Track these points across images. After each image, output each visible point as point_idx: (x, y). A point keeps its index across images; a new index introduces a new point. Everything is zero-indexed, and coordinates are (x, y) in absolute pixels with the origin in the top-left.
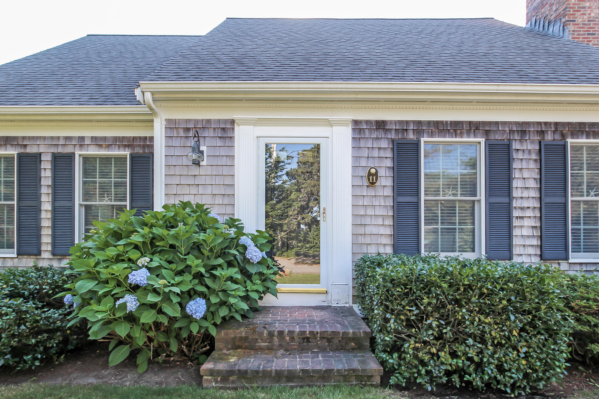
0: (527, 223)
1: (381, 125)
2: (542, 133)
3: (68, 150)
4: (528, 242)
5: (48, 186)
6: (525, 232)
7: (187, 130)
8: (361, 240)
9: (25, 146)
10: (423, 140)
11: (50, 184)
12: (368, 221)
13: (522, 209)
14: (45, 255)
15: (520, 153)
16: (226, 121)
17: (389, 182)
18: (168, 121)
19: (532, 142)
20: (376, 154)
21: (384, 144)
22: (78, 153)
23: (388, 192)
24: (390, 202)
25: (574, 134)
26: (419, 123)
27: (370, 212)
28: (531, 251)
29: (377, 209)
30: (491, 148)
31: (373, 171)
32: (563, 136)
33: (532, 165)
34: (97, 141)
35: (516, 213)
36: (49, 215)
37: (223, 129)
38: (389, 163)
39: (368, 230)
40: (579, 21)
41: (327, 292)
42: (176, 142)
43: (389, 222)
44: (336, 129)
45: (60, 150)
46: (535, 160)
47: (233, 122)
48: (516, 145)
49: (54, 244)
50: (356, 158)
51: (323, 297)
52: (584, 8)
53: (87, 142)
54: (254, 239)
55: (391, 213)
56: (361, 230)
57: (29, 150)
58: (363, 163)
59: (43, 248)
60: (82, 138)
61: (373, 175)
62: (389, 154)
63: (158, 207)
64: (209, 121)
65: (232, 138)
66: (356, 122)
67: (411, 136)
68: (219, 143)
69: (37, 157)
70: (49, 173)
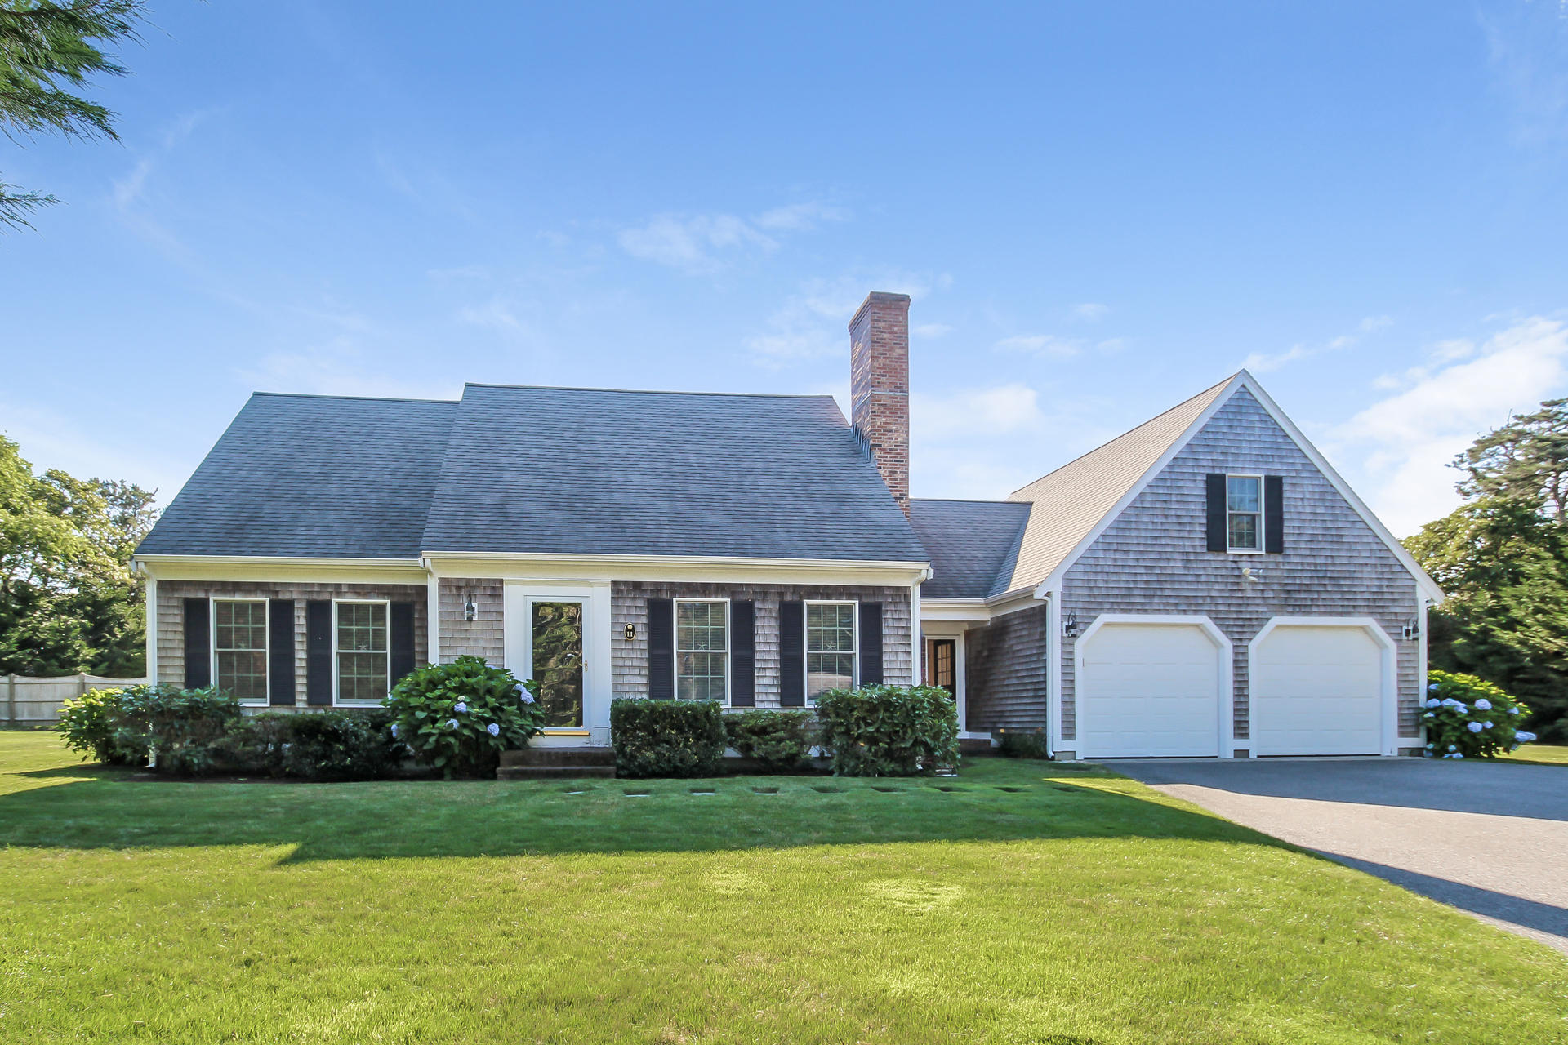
0: (769, 673)
1: (637, 586)
2: (781, 594)
3: (324, 597)
4: (770, 690)
5: (303, 634)
6: (767, 681)
7: (459, 588)
8: (620, 688)
9: (277, 593)
10: (675, 600)
11: (305, 631)
12: (626, 671)
13: (764, 660)
14: (300, 705)
15: (763, 612)
16: (495, 581)
17: (645, 637)
18: (442, 580)
19: (773, 602)
20: (633, 611)
21: (640, 603)
22: (334, 601)
23: (644, 646)
24: (646, 655)
25: (810, 596)
26: (672, 584)
27: (628, 663)
28: (773, 698)
29: (634, 660)
30: (736, 607)
31: (630, 627)
32: (801, 598)
33: (773, 623)
34: (356, 589)
35: (757, 665)
36: (304, 664)
37: (493, 588)
38: (644, 620)
39: (626, 679)
40: (885, 445)
41: (589, 735)
42: (446, 600)
43: (645, 672)
44: (596, 588)
45: (315, 597)
46: (776, 618)
47: (501, 581)
48: (757, 605)
49: (310, 693)
50: (615, 616)
51: (585, 740)
52: (891, 431)
53: (344, 589)
54: (526, 686)
55: (647, 665)
56: (620, 680)
57: (281, 597)
58: (622, 620)
59: (298, 697)
60: (339, 585)
61: (630, 631)
62: (645, 612)
63: (434, 658)
64: (479, 580)
65: (501, 596)
66: (615, 583)
67: (665, 596)
68: (489, 600)
69: (289, 605)
70: (303, 621)
